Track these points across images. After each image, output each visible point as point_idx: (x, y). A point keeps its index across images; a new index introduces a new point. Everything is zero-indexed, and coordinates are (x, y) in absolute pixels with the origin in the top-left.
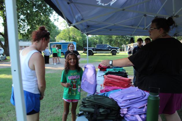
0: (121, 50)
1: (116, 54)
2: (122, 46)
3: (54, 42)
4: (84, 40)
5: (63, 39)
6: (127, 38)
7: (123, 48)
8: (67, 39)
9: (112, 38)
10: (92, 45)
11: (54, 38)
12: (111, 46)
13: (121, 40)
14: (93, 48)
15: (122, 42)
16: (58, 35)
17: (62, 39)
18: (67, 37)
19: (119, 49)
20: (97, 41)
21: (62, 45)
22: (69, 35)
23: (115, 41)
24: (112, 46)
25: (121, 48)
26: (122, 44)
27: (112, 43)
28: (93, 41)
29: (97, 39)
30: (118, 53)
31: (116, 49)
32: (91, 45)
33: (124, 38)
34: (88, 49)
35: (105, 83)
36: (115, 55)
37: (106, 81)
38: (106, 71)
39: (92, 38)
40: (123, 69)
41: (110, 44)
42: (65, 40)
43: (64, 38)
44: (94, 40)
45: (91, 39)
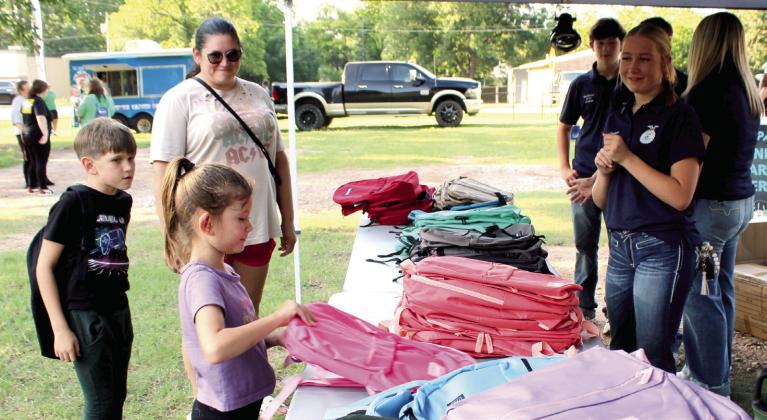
0: (488, 97)
1: (460, 117)
2: (496, 73)
3: (92, 50)
4: (271, 38)
5: (150, 33)
6: (524, 27)
7: (498, 85)
8: (174, 36)
9: (433, 23)
10: (320, 70)
11: (90, 30)
12: (432, 70)
13: (487, 39)
14: (328, 83)
15: (496, 51)
16: (117, 10)
17: (141, 35)
18: (169, 20)
19: (477, 92)
20: (352, 42)
21: (140, 69)
22: (183, 8)
23: (452, 46)
24: (438, 73)
25: (490, 81)
26: (496, 64)
27: (437, 53)
28: (323, 45)
29: (347, 33)
30: (471, 114)
31: (463, 91)
32: (316, 67)
33: (505, 24)
34: (297, 91)
35: (407, 315)
36: (457, 124)
37: (417, 297)
38: (410, 223)
39: (317, 27)
40: (514, 216)
41: (427, 60)
42: (158, 40)
43: (153, 26)
44: (330, 38)
45: (315, 32)
